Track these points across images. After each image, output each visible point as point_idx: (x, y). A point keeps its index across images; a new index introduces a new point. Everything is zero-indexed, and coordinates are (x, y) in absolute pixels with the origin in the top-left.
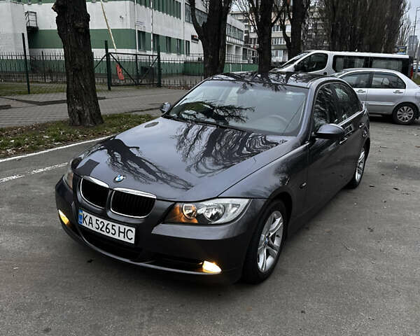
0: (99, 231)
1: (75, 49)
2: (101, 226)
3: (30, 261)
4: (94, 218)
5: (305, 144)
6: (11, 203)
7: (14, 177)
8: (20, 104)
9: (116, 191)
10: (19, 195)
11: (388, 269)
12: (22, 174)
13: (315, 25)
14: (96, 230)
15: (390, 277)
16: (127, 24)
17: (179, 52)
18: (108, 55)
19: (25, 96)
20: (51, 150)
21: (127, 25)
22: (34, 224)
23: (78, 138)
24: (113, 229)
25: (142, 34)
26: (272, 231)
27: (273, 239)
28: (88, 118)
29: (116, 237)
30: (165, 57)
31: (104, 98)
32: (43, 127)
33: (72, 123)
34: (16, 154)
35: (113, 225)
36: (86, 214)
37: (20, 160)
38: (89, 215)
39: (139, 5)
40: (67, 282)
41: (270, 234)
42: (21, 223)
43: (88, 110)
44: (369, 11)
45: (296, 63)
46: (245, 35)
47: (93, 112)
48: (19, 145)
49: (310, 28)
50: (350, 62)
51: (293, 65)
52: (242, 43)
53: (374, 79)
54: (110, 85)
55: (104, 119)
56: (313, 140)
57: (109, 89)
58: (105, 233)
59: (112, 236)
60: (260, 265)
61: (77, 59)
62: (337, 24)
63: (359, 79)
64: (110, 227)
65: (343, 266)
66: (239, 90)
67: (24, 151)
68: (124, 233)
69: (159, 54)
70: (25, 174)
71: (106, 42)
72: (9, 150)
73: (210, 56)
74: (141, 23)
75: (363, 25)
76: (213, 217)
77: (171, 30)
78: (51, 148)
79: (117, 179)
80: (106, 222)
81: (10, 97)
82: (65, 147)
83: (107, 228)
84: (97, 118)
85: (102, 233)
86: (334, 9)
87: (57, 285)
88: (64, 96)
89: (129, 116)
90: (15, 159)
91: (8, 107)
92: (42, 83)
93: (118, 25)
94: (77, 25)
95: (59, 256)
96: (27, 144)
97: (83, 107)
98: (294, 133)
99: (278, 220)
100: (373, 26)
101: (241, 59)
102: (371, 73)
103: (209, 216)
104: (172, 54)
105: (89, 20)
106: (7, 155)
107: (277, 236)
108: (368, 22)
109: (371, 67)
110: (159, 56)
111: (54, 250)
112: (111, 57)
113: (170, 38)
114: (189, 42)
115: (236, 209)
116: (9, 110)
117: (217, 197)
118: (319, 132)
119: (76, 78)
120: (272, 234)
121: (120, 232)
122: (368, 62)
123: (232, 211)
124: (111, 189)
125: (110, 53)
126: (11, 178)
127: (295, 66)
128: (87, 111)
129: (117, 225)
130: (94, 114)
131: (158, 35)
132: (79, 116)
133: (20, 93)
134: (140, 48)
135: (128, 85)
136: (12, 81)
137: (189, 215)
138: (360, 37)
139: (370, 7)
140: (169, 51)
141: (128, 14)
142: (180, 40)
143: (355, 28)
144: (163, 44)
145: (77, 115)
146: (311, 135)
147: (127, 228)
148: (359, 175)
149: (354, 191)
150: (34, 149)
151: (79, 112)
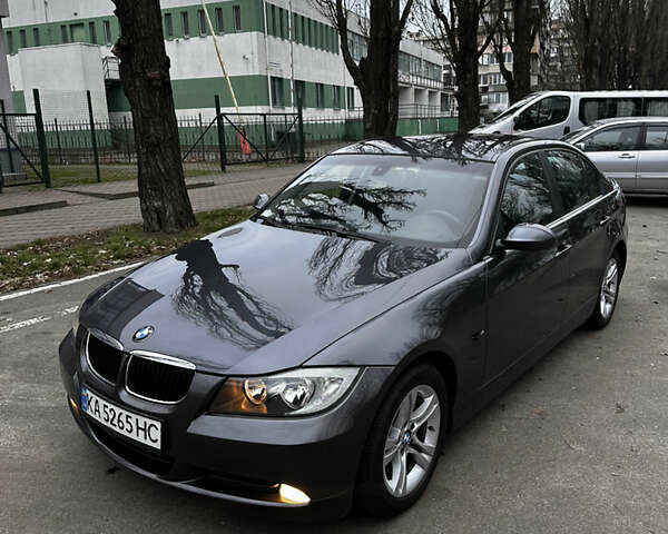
0: (108, 425)
1: (148, 112)
2: (111, 417)
3: (18, 470)
4: (102, 402)
5: (482, 260)
6: (16, 366)
7: (33, 321)
8: (81, 199)
9: (135, 357)
10: (34, 350)
11: (641, 488)
12: (48, 315)
13: (560, 50)
14: (105, 423)
15: (642, 505)
16: (253, 67)
17: (337, 105)
18: (220, 117)
19: (92, 186)
20: (103, 273)
21: (255, 69)
22: (42, 402)
23: (150, 252)
24: (128, 422)
25: (278, 81)
26: (418, 421)
27: (421, 434)
28: (172, 218)
29: (133, 436)
30: (310, 115)
31: (213, 185)
32: (103, 235)
33: (147, 229)
34: (48, 282)
35: (127, 416)
36: (90, 394)
37: (50, 291)
38: (95, 398)
39: (271, 37)
40: (64, 511)
41: (413, 427)
42: (22, 400)
43: (170, 206)
44: (649, 20)
45: (517, 114)
46: (445, 72)
47: (179, 209)
48: (55, 266)
49: (552, 55)
50: (610, 109)
51: (511, 118)
52: (440, 86)
53: (648, 134)
54: (224, 163)
55: (198, 220)
56: (499, 253)
57: (223, 169)
58: (117, 429)
59: (127, 434)
60: (392, 484)
61: (152, 129)
62: (593, 46)
63: (624, 136)
64: (123, 418)
65: (557, 481)
66: (376, 170)
67: (63, 277)
68: (144, 430)
69: (300, 111)
70: (53, 315)
71: (217, 97)
72: (38, 276)
73: (373, 111)
74: (278, 65)
75: (641, 45)
76: (298, 402)
77: (322, 72)
78: (104, 270)
79: (138, 335)
80: (118, 411)
81: (70, 189)
82: (127, 267)
83: (119, 421)
84: (186, 218)
85: (113, 427)
86: (587, 22)
87: (48, 515)
88: (133, 186)
89: (241, 212)
90: (43, 291)
91: (63, 204)
92: (126, 164)
93: (241, 70)
94: (149, 75)
95: (68, 460)
96: (69, 265)
97: (163, 203)
98: (461, 243)
99: (429, 400)
100: (658, 45)
101: (438, 112)
102: (643, 125)
103: (291, 401)
104: (326, 110)
105: (169, 66)
106: (35, 284)
107: (431, 428)
108: (648, 39)
109: (645, 114)
110: (300, 115)
111: (60, 450)
112: (225, 120)
113: (322, 85)
114: (352, 89)
115: (336, 386)
116: (63, 209)
117: (301, 367)
118: (509, 239)
119: (151, 159)
120: (416, 426)
121: (138, 428)
122: (641, 107)
123: (330, 391)
124: (127, 353)
125: (223, 114)
126: (27, 323)
127: (515, 119)
128: (170, 208)
129: (134, 416)
130: (182, 213)
131: (303, 82)
132: (158, 217)
133: (85, 182)
134: (274, 103)
135: (254, 162)
136: (81, 163)
137: (257, 397)
138: (635, 66)
139: (651, 15)
140: (320, 105)
141: (256, 51)
142: (338, 87)
143: (626, 51)
144: (310, 94)
145: (155, 216)
146: (496, 243)
147: (149, 422)
148: (609, 306)
149: (599, 334)
150: (77, 273)
151: (158, 211)
